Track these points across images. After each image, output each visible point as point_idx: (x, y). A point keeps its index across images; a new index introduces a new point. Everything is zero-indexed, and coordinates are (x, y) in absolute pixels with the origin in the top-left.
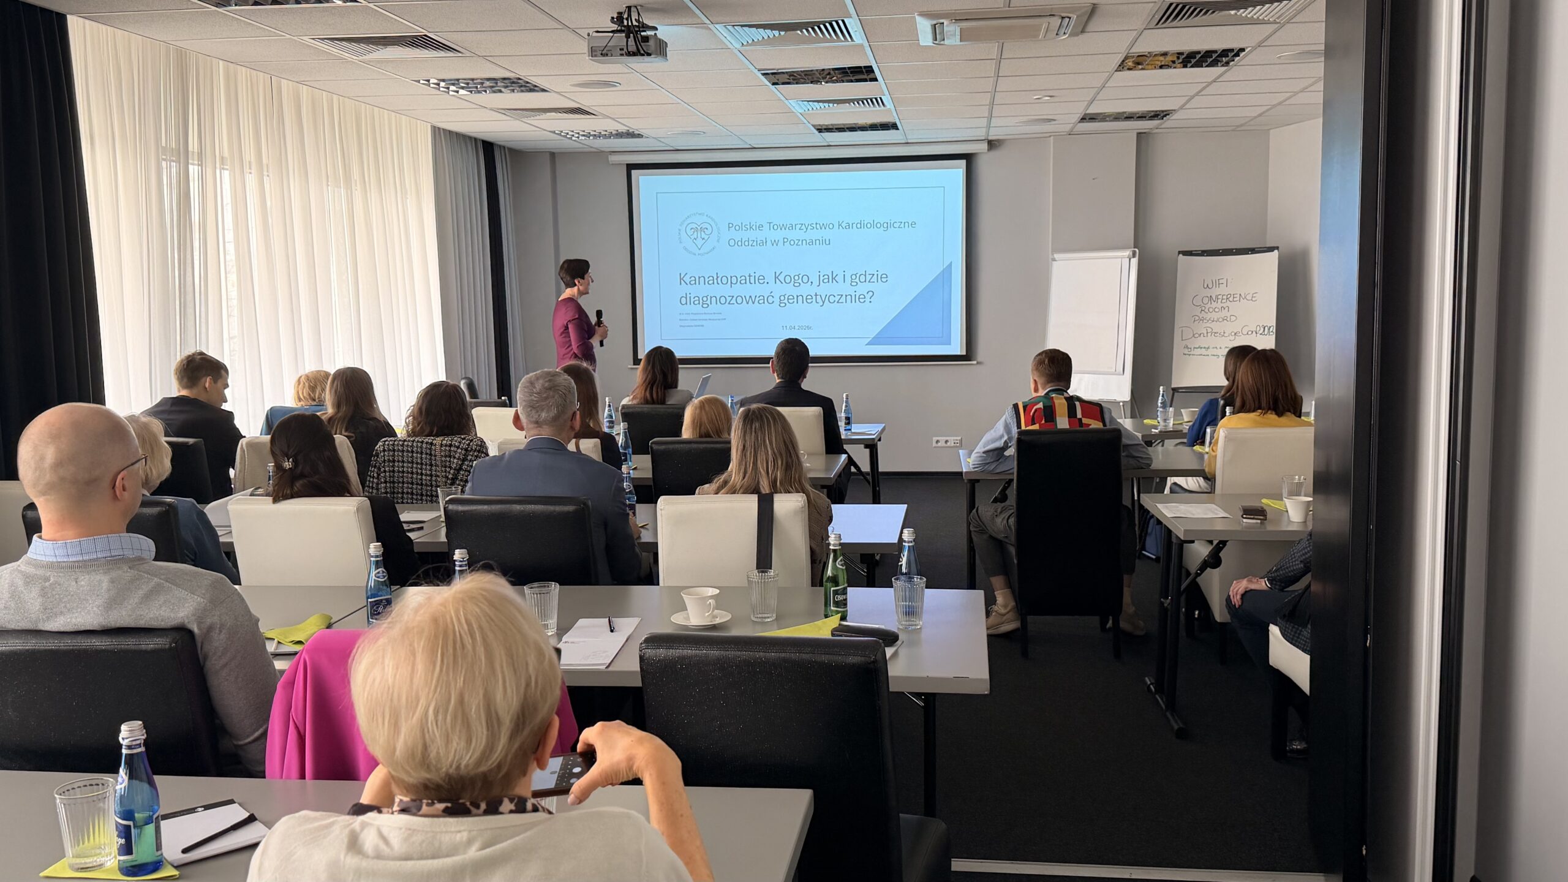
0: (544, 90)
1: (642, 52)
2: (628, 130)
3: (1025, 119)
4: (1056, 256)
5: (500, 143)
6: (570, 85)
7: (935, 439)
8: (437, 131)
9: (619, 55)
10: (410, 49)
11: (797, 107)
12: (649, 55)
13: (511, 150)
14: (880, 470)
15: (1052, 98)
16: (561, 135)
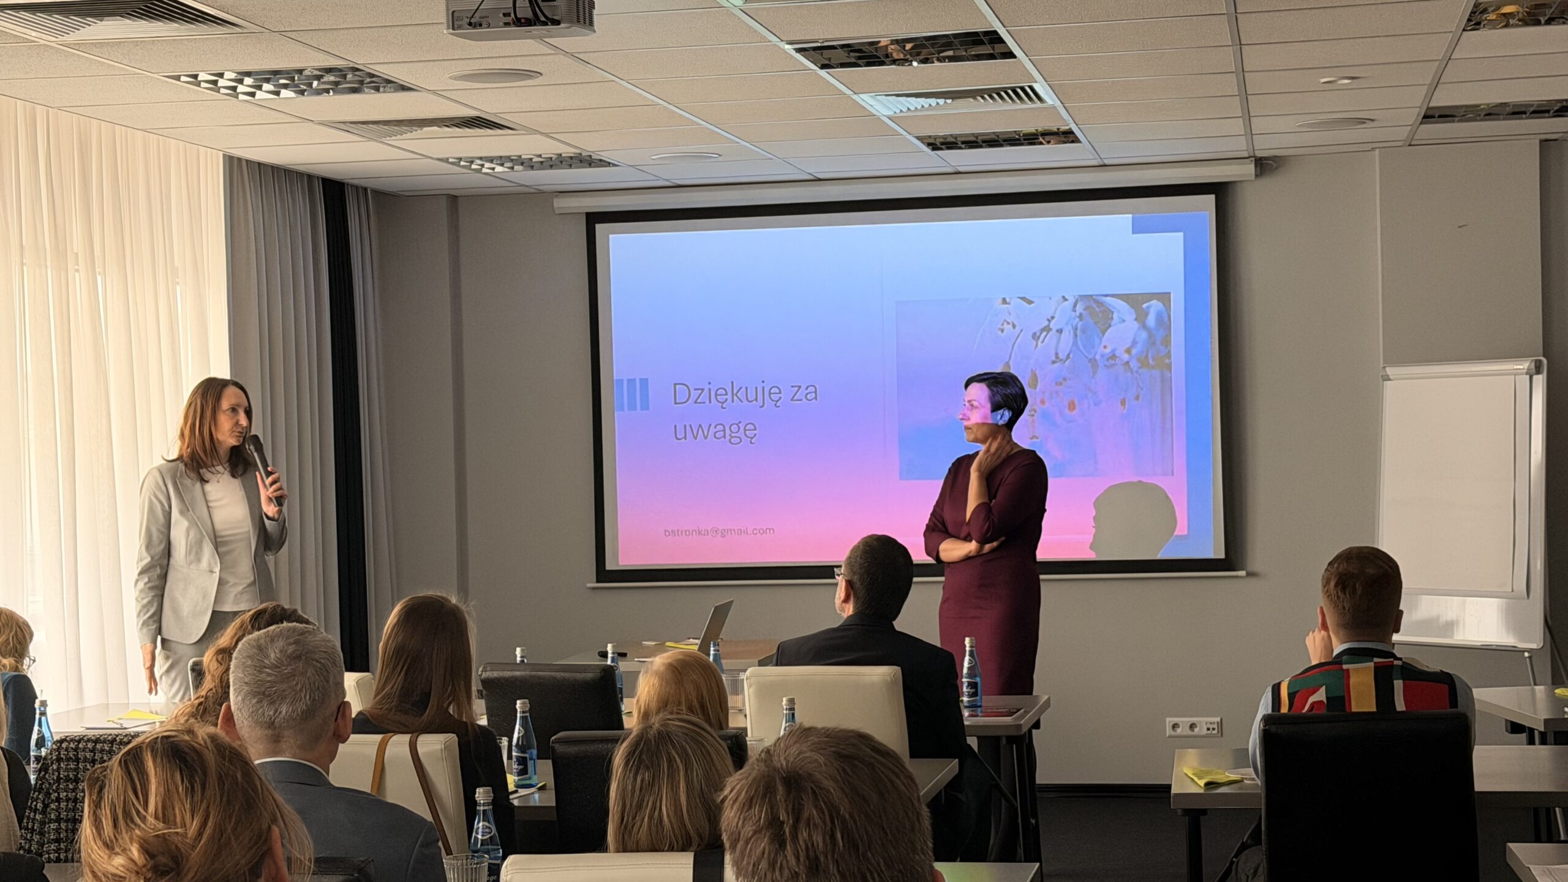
0: (404, 88)
1: (543, 19)
2: (581, 154)
3: (1312, 119)
4: (1390, 371)
5: (355, 182)
6: (450, 78)
7: (1170, 721)
8: (234, 166)
9: (501, 24)
10: (144, 22)
11: (882, 106)
12: (556, 23)
13: (379, 194)
14: (1038, 781)
15: (1354, 81)
16: (459, 166)
